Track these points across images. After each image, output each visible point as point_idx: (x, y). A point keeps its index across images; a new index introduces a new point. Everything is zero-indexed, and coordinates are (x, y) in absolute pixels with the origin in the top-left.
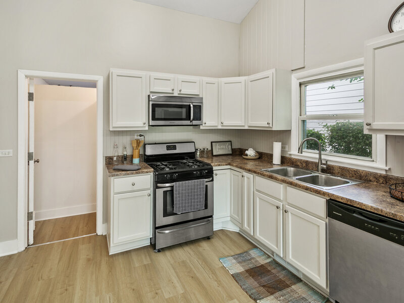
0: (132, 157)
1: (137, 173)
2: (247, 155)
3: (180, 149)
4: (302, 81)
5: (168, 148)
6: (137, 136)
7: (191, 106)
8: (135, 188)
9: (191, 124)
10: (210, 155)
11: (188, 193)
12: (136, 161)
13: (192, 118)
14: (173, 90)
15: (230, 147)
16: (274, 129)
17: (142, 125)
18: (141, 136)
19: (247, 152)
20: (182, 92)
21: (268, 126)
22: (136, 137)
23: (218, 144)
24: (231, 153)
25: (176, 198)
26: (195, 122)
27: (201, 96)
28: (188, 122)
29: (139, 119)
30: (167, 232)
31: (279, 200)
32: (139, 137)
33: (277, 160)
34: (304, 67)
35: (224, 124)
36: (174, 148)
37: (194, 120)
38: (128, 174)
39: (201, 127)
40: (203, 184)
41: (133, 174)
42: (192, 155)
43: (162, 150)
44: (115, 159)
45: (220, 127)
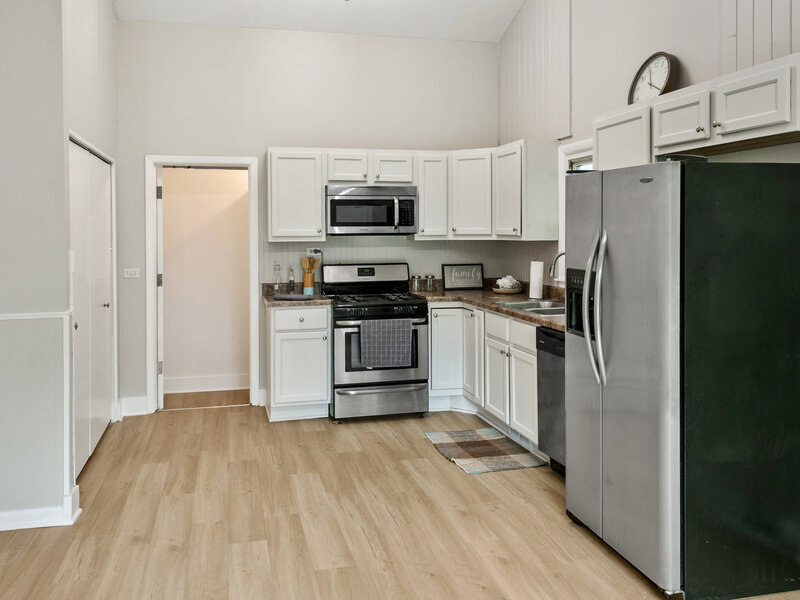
0: (302, 285)
1: (307, 304)
2: (498, 287)
3: (381, 276)
4: (572, 157)
5: (361, 272)
6: (311, 251)
7: (396, 201)
8: (304, 325)
9: (396, 232)
10: (440, 289)
11: (384, 338)
12: (309, 291)
13: (396, 221)
14: (365, 176)
15: (479, 274)
16: (524, 239)
17: (316, 234)
18: (316, 251)
19: (499, 282)
20: (381, 179)
21: (514, 233)
22: (309, 254)
23: (454, 268)
24: (481, 286)
25: (365, 343)
26: (403, 229)
27: (414, 185)
28: (391, 229)
29: (311, 224)
30: (352, 393)
31: (504, 341)
32: (313, 254)
33: (535, 292)
34: (571, 137)
35: (458, 233)
36: (372, 272)
37: (400, 224)
38: (294, 305)
39: (417, 238)
40: (408, 327)
41: (301, 305)
42: (403, 286)
43: (349, 276)
44: (276, 287)
45: (451, 237)
